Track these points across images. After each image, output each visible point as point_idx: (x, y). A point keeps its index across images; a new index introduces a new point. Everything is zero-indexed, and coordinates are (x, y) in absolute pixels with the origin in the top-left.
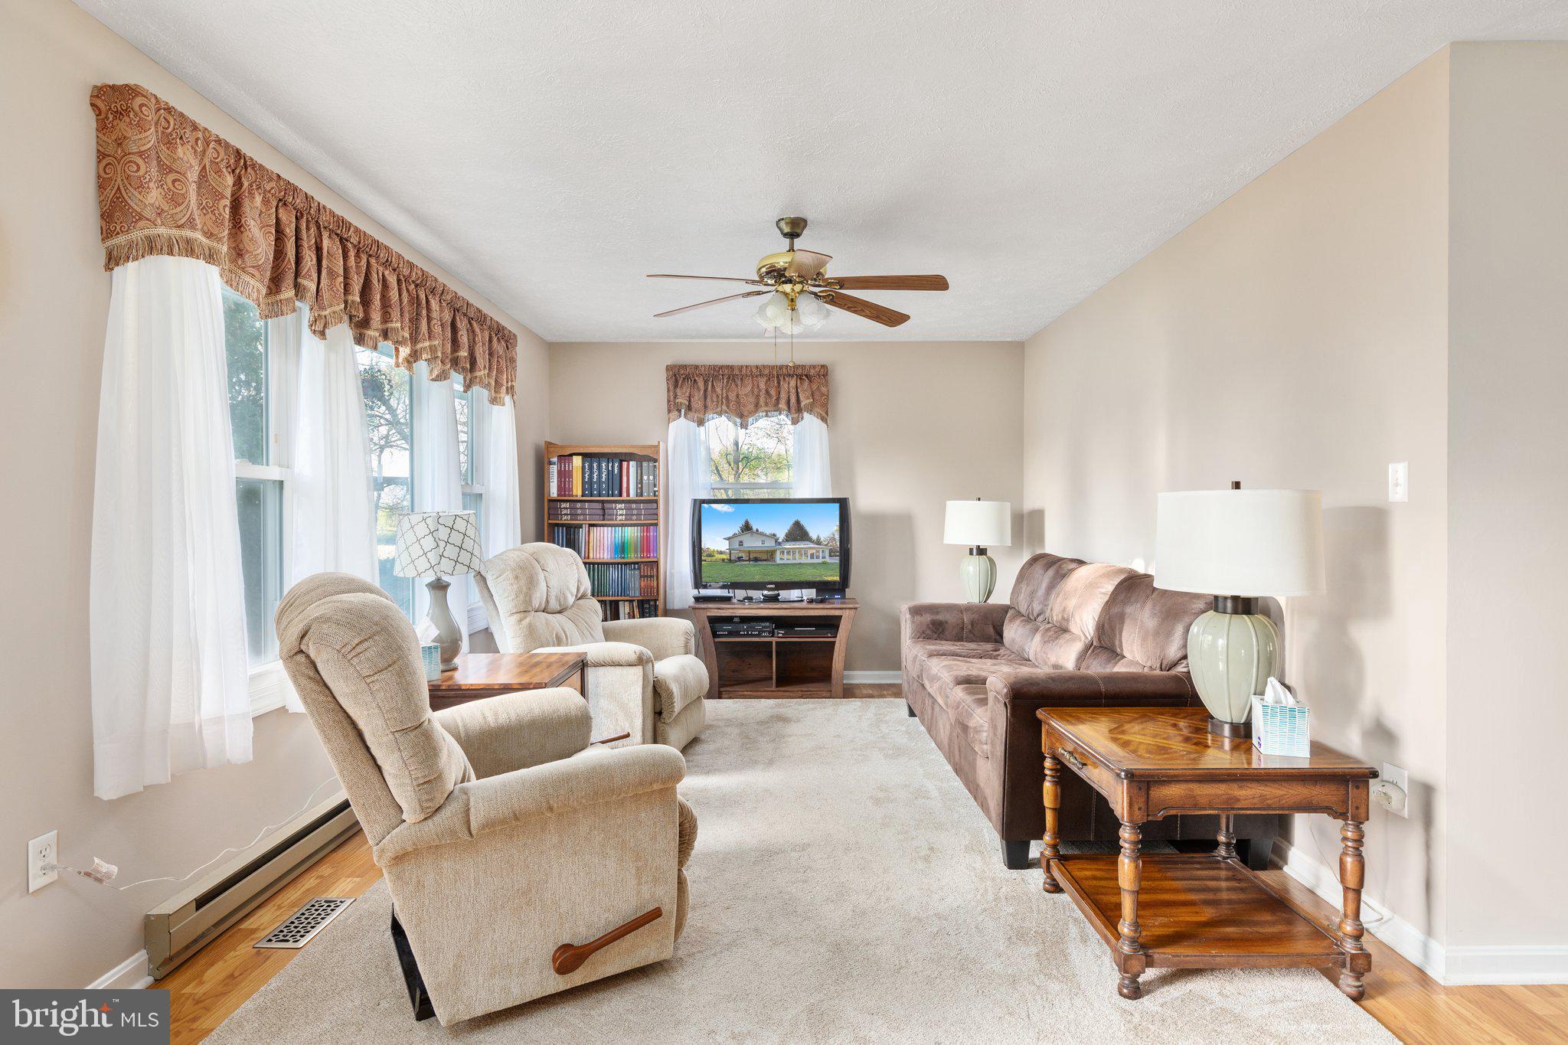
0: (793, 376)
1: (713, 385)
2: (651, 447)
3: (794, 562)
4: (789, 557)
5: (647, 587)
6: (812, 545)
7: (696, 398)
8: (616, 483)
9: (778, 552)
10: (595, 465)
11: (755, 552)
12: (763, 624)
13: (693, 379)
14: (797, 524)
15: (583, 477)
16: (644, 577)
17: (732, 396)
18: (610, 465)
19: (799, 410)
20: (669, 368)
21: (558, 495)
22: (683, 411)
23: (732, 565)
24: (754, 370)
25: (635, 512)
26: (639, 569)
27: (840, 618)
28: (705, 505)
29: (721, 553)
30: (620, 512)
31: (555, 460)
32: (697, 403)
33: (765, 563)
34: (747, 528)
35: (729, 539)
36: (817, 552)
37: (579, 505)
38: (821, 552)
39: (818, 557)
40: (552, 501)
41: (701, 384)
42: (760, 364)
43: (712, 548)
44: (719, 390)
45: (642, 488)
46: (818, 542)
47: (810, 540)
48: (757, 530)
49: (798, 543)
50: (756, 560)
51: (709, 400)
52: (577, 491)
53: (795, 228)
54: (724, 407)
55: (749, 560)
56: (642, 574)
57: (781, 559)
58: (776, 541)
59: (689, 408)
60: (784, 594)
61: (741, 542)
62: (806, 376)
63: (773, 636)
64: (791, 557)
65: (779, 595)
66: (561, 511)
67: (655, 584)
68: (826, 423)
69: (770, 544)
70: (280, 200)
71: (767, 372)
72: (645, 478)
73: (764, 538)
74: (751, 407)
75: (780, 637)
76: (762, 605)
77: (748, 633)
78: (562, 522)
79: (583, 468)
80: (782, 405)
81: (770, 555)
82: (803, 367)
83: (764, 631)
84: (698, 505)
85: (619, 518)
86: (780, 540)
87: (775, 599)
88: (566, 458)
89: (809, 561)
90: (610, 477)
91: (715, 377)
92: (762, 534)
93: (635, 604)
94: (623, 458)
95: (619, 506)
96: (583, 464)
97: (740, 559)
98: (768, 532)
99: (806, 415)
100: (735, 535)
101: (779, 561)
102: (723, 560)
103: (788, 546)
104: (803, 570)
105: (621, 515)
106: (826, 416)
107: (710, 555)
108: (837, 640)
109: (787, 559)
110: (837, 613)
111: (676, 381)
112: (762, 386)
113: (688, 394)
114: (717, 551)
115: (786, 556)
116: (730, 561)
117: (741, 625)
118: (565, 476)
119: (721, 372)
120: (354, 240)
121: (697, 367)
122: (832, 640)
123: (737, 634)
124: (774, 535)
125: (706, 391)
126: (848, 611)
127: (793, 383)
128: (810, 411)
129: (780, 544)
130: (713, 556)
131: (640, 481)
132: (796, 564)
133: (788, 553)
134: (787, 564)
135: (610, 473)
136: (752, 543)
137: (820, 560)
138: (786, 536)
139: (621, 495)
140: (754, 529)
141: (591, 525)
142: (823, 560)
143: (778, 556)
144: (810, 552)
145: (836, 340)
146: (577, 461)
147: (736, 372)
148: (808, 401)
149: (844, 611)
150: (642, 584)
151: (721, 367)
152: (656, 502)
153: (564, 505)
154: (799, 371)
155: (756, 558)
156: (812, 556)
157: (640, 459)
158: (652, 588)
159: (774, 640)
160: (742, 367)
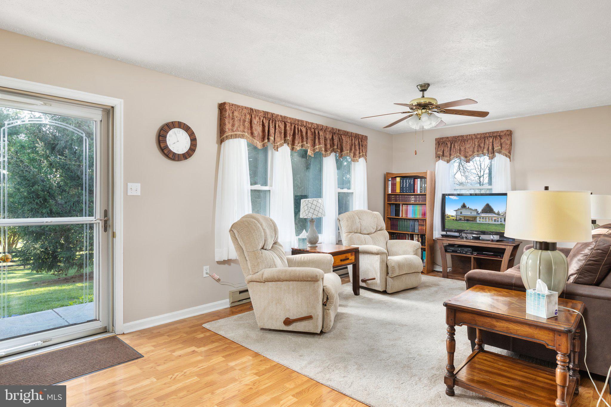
0: (492, 137)
1: (454, 144)
2: (424, 173)
3: (486, 222)
4: (483, 220)
5: (421, 229)
6: (495, 215)
7: (446, 151)
8: (413, 187)
9: (478, 218)
10: (404, 181)
11: (467, 217)
12: (468, 249)
13: (446, 143)
14: (488, 205)
15: (400, 186)
16: (420, 225)
17: (462, 148)
18: (410, 181)
19: (493, 152)
20: (436, 139)
21: (391, 193)
22: (441, 157)
23: (457, 222)
24: (473, 136)
25: (418, 199)
26: (418, 222)
27: (505, 249)
28: (447, 196)
29: (453, 216)
30: (412, 199)
31: (390, 179)
32: (447, 153)
33: (472, 222)
34: (464, 206)
35: (456, 211)
36: (497, 218)
37: (398, 196)
38: (500, 219)
39: (498, 221)
40: (389, 195)
41: (449, 145)
42: (476, 133)
43: (449, 214)
44: (456, 147)
45: (422, 189)
46: (498, 214)
47: (494, 213)
48: (468, 207)
49: (488, 214)
50: (468, 220)
51: (452, 152)
52: (398, 191)
53: (424, 88)
54: (458, 154)
55: (465, 220)
56: (420, 224)
57: (479, 221)
58: (477, 212)
59: (443, 155)
60: (483, 237)
61: (461, 212)
62: (499, 136)
63: (472, 255)
64: (484, 220)
65: (480, 237)
66: (392, 199)
67: (425, 228)
68: (510, 158)
69: (474, 214)
70: (264, 117)
71: (479, 136)
72: (423, 185)
73: (471, 211)
74: (470, 153)
75: (474, 255)
76: (472, 241)
77: (461, 252)
78: (391, 203)
79: (400, 182)
80: (485, 151)
81: (474, 218)
82: (497, 132)
83: (468, 252)
84: (444, 196)
85: (412, 201)
86: (479, 212)
87: (478, 238)
88: (394, 178)
89: (493, 222)
90: (410, 185)
91: (456, 141)
92: (471, 209)
93: (419, 236)
94: (415, 177)
95: (412, 197)
96: (400, 180)
97: (460, 219)
98: (473, 208)
99: (496, 154)
100: (459, 209)
101: (478, 222)
102: (453, 219)
103: (483, 215)
104: (489, 227)
105: (412, 200)
106: (509, 155)
107: (448, 217)
108: (503, 260)
109: (483, 221)
110: (503, 247)
111: (439, 144)
112: (477, 143)
113: (442, 150)
114: (451, 216)
115: (481, 220)
116: (456, 220)
117: (458, 248)
118: (394, 185)
119: (458, 139)
120: (289, 121)
121: (448, 138)
122: (501, 259)
123: (456, 252)
124: (476, 210)
125: (451, 147)
126: (509, 247)
127: (491, 140)
128: (500, 152)
129: (479, 214)
130: (449, 218)
131: (421, 187)
132: (487, 224)
133: (483, 218)
134: (482, 223)
135: (410, 184)
136: (466, 213)
137: (499, 223)
138: (482, 210)
139: (414, 192)
140: (467, 207)
141: (403, 204)
142: (501, 223)
143: (478, 219)
144: (494, 218)
145: (515, 117)
146: (398, 179)
147: (465, 138)
148: (497, 148)
149: (506, 246)
150: (420, 228)
151: (458, 137)
152: (425, 195)
153: (392, 196)
154: (495, 134)
155: (467, 220)
156: (495, 221)
157: (421, 178)
158: (423, 230)
159: (472, 256)
160: (467, 135)
